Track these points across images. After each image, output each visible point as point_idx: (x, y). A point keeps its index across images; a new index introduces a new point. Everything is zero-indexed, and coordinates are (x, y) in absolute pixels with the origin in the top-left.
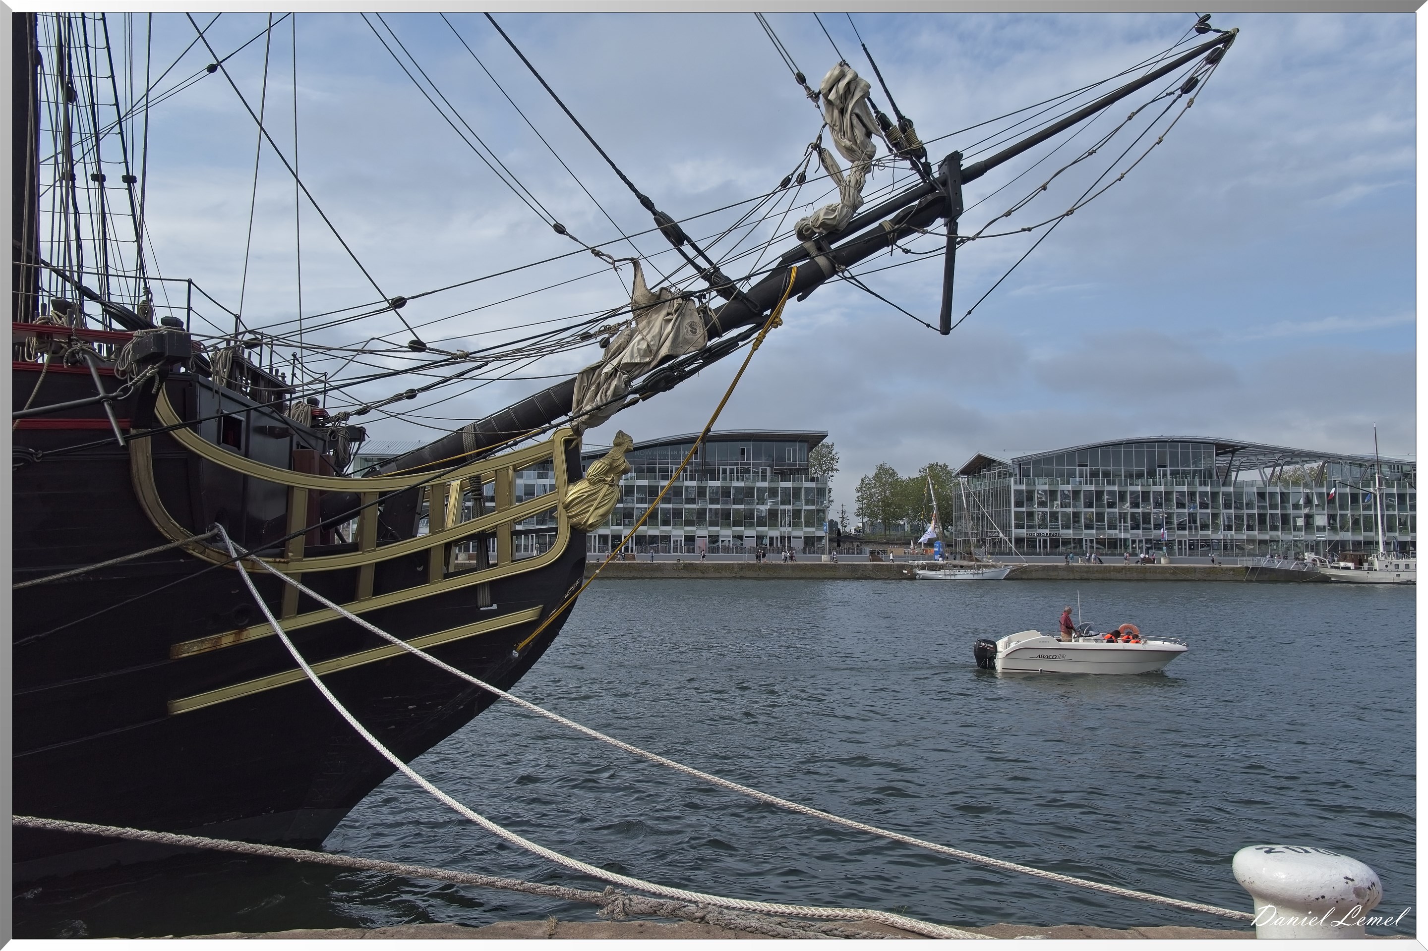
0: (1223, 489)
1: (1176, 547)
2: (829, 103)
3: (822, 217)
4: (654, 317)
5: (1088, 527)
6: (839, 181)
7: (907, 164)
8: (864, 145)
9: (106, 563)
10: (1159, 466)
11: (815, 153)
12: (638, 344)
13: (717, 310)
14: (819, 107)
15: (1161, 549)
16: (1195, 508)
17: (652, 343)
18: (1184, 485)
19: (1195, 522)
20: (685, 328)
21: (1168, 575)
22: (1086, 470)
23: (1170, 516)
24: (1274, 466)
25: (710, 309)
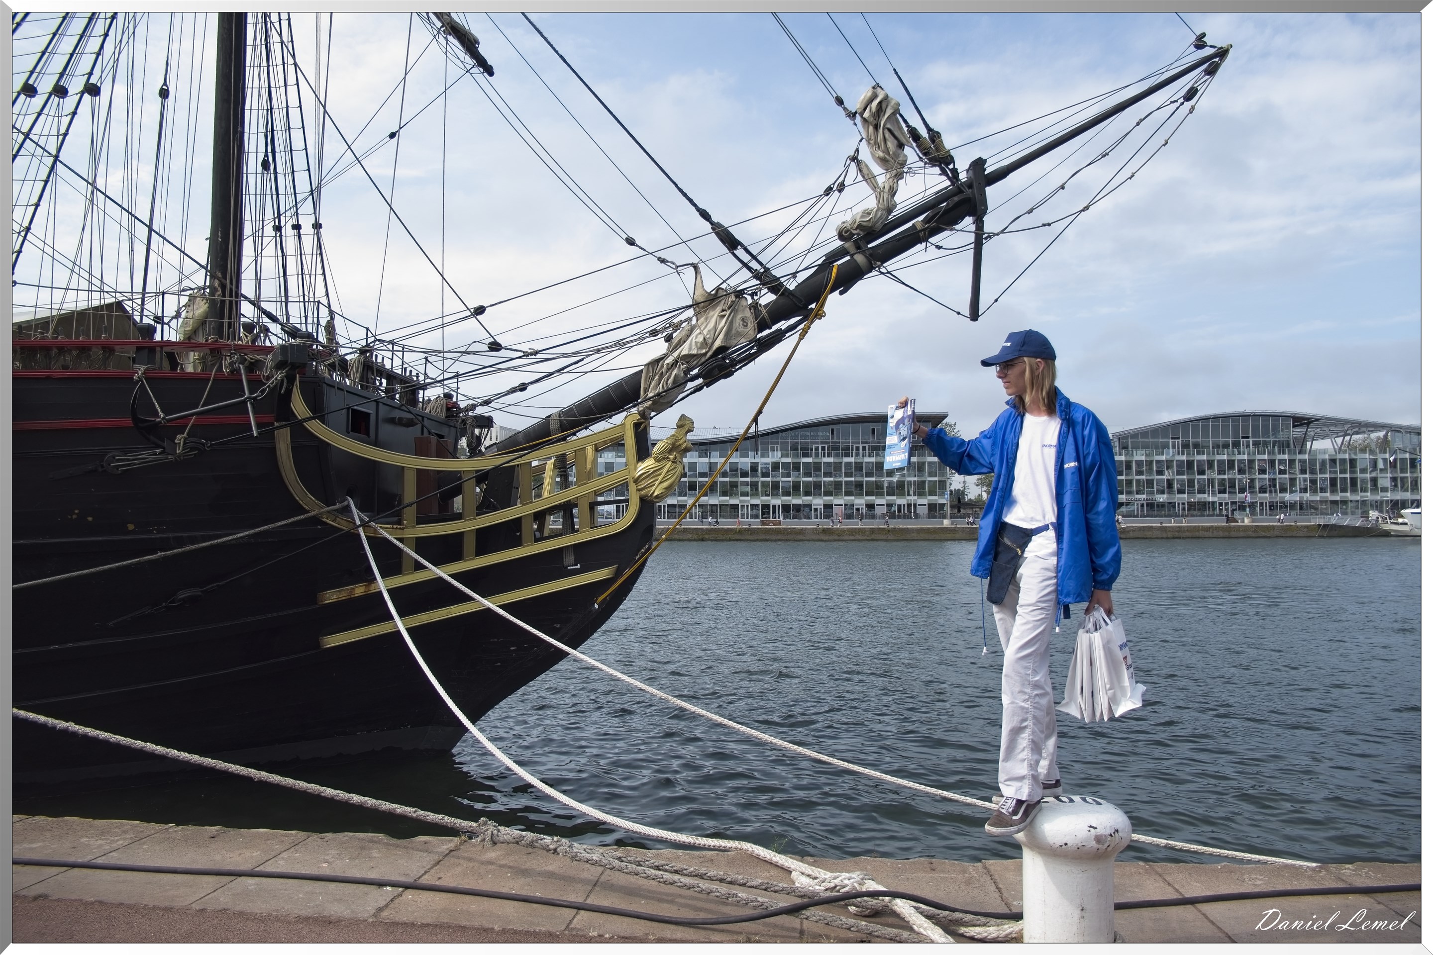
0: (1299, 457)
1: (1258, 509)
2: (865, 120)
3: (858, 220)
4: (711, 313)
5: (1181, 492)
6: (875, 187)
7: (937, 170)
8: (896, 156)
9: (262, 528)
10: (1243, 438)
11: (853, 165)
12: (696, 338)
13: (766, 306)
14: (855, 124)
15: (1245, 510)
16: (1274, 473)
17: (708, 336)
18: (1264, 453)
19: (1275, 486)
20: (738, 322)
21: (1250, 533)
22: (1178, 442)
23: (1252, 481)
24: (1344, 436)
25: (760, 305)
